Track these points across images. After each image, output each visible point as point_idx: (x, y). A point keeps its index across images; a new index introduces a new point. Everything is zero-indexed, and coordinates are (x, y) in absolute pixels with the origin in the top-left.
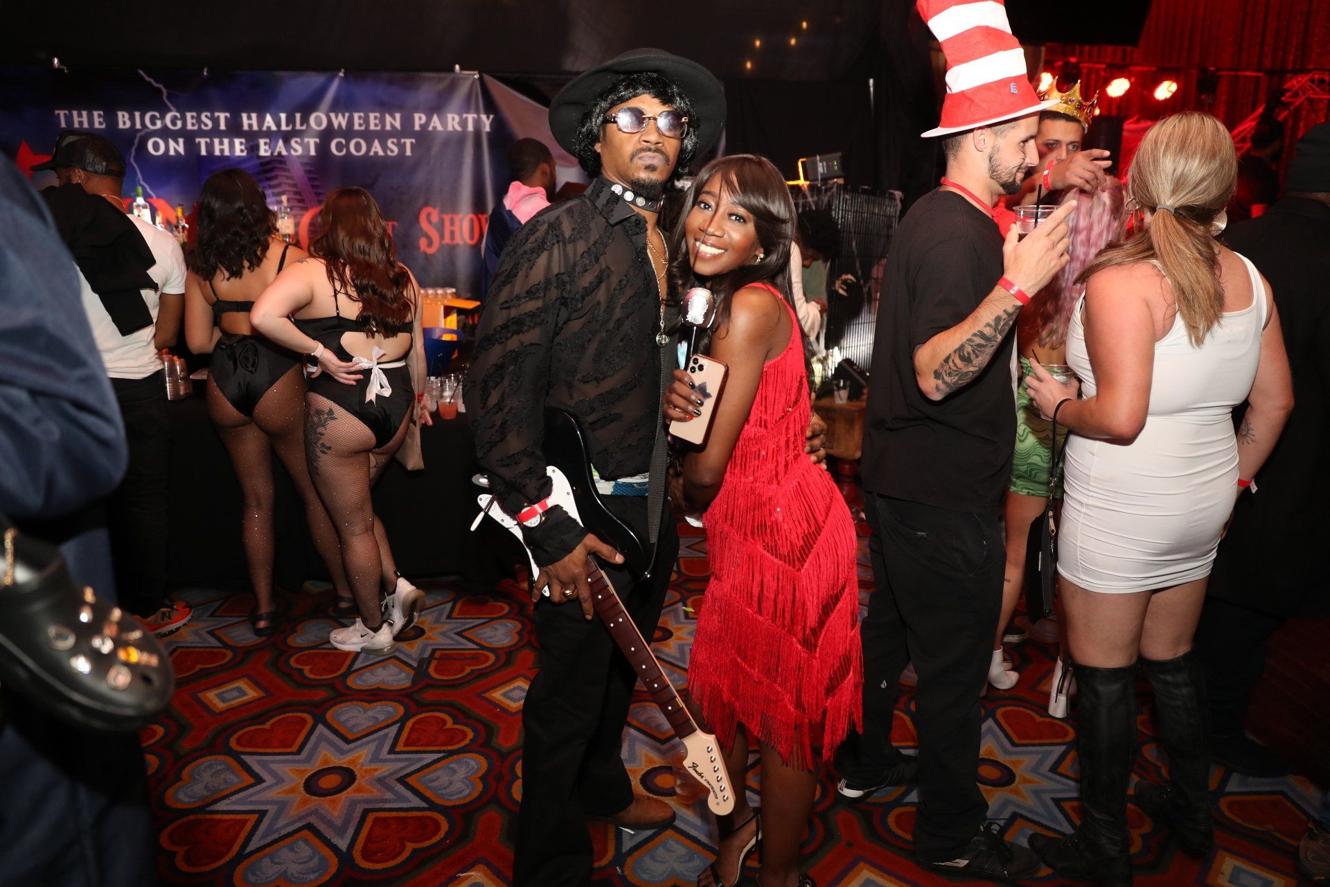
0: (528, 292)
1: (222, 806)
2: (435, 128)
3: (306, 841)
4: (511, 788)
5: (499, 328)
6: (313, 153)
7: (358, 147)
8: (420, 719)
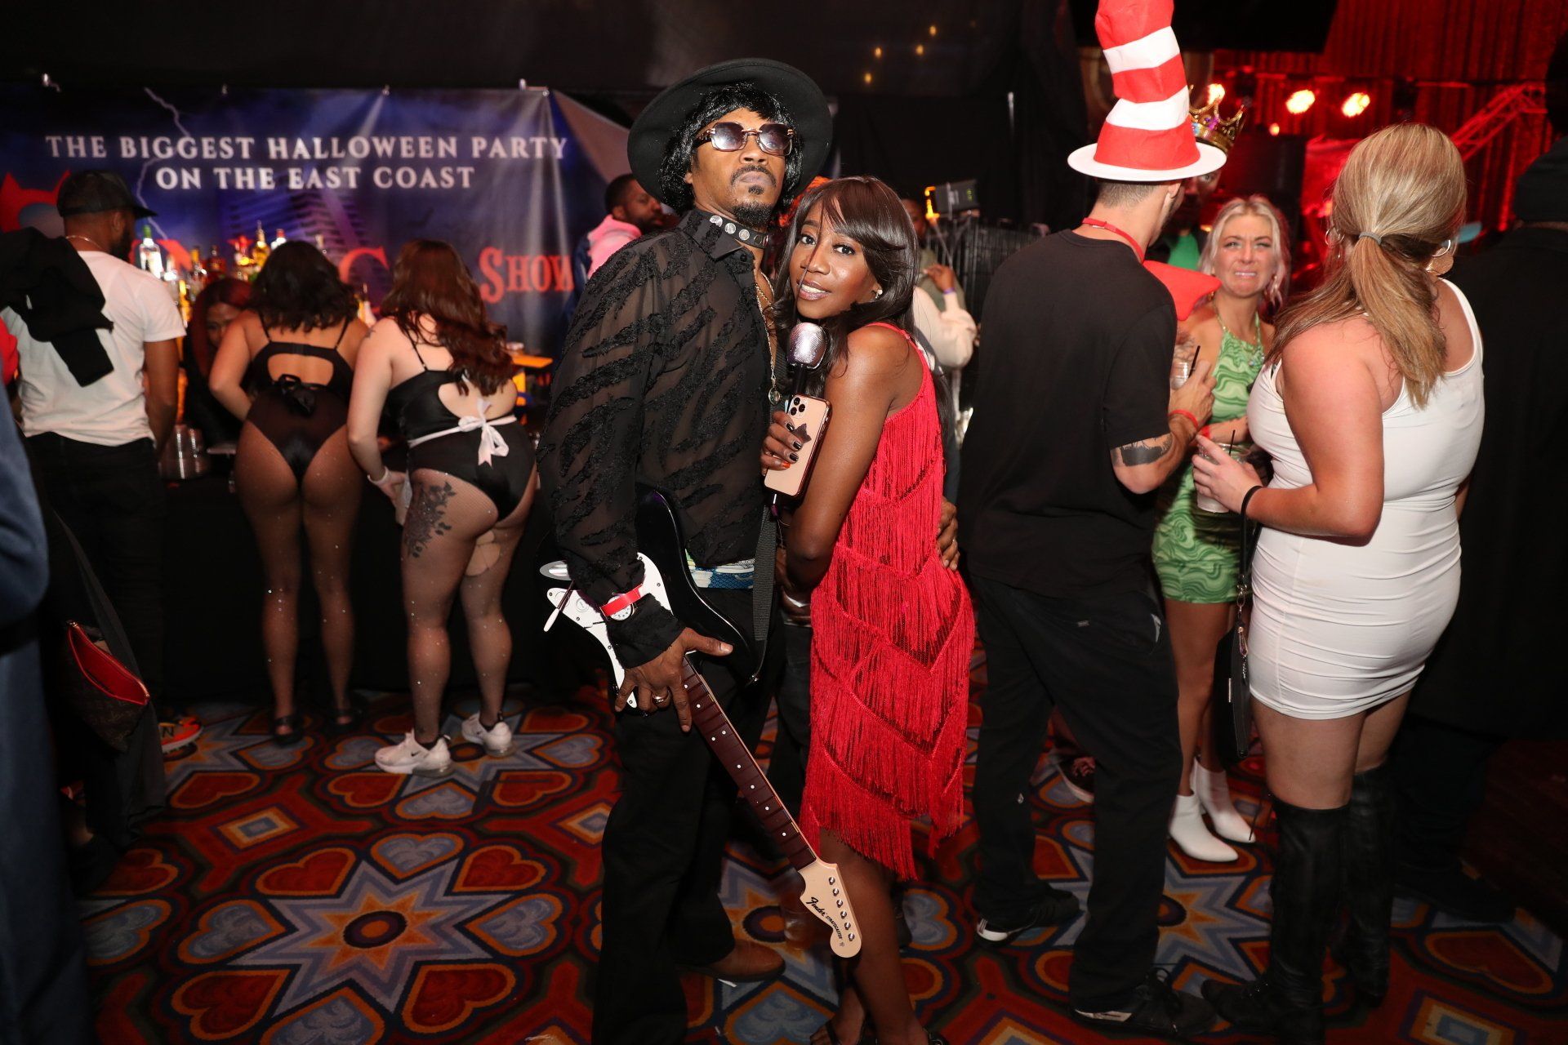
0: (617, 337)
1: (247, 960)
2: (497, 155)
3: (347, 1001)
4: (590, 934)
5: (583, 381)
6: (353, 184)
7: (406, 177)
8: (483, 853)
